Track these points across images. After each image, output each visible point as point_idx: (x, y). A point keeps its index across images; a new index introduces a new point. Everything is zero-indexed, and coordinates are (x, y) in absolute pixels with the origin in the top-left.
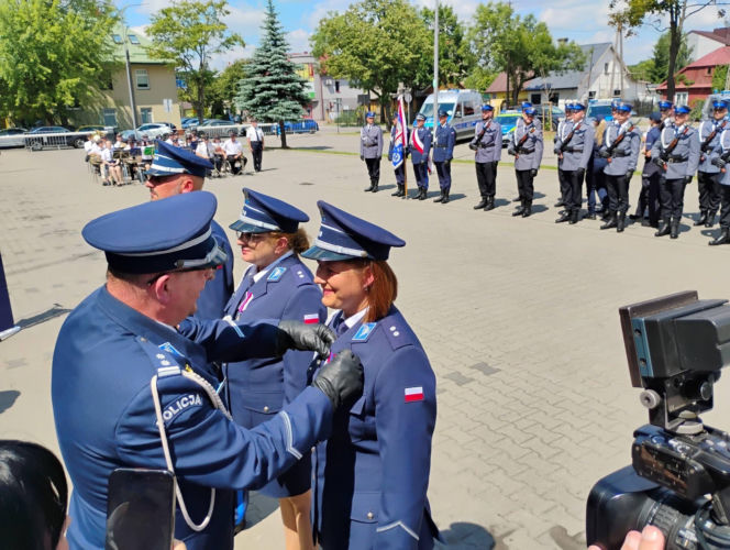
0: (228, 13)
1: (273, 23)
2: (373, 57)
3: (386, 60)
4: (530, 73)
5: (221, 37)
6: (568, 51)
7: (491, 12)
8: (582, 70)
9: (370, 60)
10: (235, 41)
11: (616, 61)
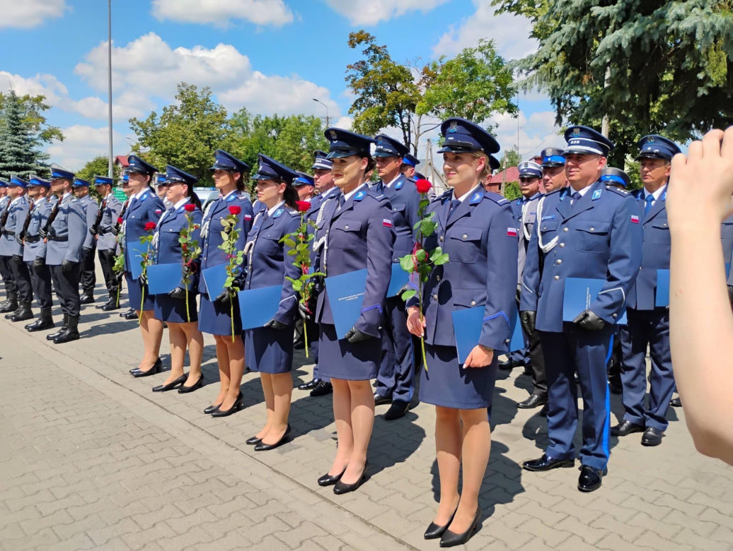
0: (47, 107)
1: (15, 113)
2: (177, 156)
3: (192, 160)
5: (38, 129)
7: (302, 124)
9: (172, 158)
10: (53, 133)
11: (435, 174)
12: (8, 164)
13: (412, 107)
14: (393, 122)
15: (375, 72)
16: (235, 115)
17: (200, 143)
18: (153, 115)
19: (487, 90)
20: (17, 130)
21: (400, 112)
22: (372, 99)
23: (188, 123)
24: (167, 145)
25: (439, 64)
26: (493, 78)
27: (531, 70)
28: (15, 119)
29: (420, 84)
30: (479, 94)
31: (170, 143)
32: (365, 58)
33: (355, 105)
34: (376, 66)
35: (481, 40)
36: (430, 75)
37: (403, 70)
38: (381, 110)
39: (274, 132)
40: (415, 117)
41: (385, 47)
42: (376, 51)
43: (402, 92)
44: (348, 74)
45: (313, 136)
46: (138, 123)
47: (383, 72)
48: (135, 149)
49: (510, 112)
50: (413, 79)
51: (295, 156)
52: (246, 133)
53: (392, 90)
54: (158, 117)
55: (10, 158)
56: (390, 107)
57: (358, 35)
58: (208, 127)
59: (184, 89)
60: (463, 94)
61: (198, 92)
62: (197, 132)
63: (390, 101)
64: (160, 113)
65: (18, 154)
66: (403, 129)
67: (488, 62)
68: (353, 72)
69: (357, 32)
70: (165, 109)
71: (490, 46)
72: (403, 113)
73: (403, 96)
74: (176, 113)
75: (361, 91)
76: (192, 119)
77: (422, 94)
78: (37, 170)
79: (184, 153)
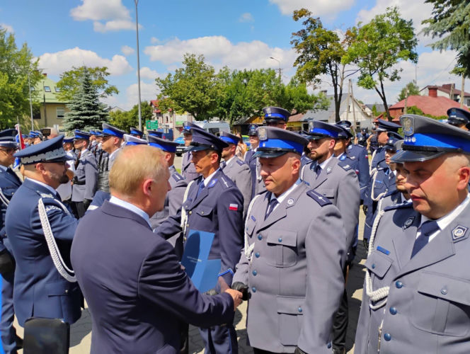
2: (184, 101)
3: (193, 103)
4: (294, 111)
6: (316, 98)
7: (263, 75)
8: (327, 110)
9: (182, 102)
10: (112, 90)
11: (355, 104)
12: (83, 112)
13: (338, 59)
14: (324, 71)
15: (312, 37)
16: (221, 71)
17: (197, 91)
18: (170, 75)
19: (394, 44)
20: (88, 90)
21: (330, 63)
22: (310, 55)
23: (191, 78)
24: (177, 93)
25: (357, 27)
26: (398, 35)
27: (445, 32)
28: (87, 83)
29: (343, 43)
30: (387, 48)
31: (180, 92)
32: (305, 27)
33: (298, 60)
34: (312, 33)
35: (388, 9)
36: (351, 36)
37: (331, 34)
38: (316, 63)
39: (245, 81)
40: (340, 66)
41: (319, 18)
42: (313, 22)
43: (331, 49)
44: (293, 39)
45: (270, 81)
46: (161, 81)
47: (317, 37)
48: (159, 98)
49: (412, 59)
50: (339, 40)
51: (259, 96)
52: (227, 83)
53: (324, 48)
54: (172, 76)
55: (84, 108)
56: (322, 61)
57: (300, 12)
58: (203, 80)
59: (188, 57)
60: (375, 48)
61: (196, 58)
62: (196, 84)
63: (323, 56)
64: (174, 74)
65: (89, 105)
66: (332, 75)
67: (393, 23)
68: (296, 38)
69: (299, 10)
70: (177, 71)
71: (395, 12)
72: (332, 63)
73: (332, 53)
74: (184, 73)
75: (302, 50)
76: (193, 75)
77: (345, 49)
78: (100, 115)
79: (189, 98)
